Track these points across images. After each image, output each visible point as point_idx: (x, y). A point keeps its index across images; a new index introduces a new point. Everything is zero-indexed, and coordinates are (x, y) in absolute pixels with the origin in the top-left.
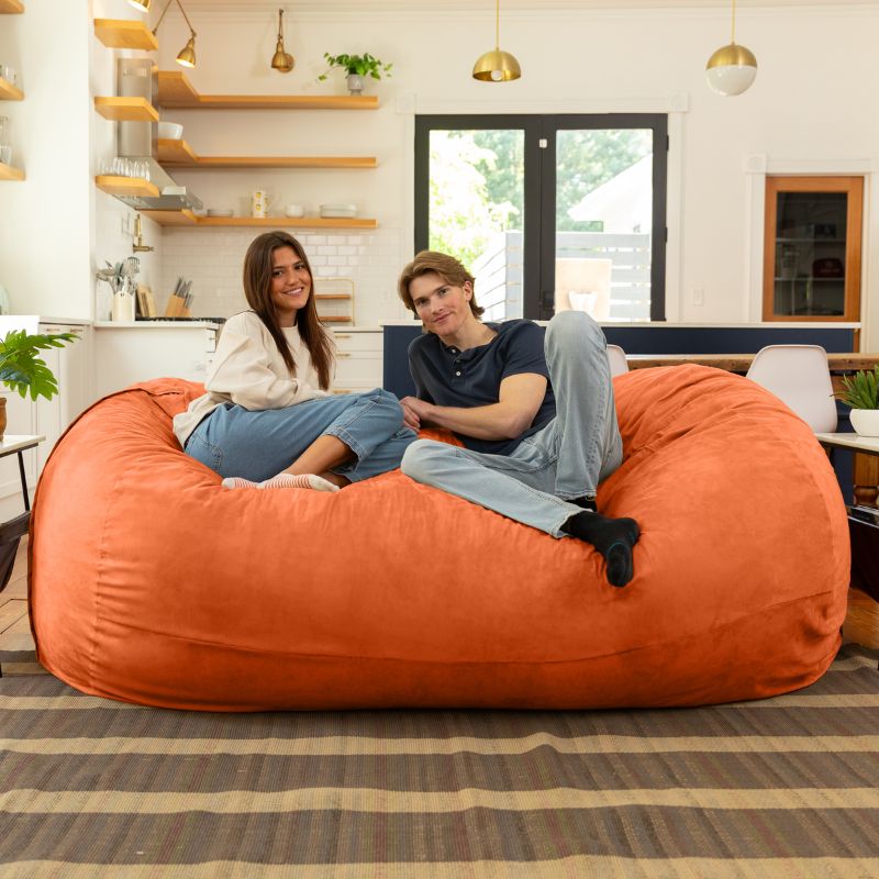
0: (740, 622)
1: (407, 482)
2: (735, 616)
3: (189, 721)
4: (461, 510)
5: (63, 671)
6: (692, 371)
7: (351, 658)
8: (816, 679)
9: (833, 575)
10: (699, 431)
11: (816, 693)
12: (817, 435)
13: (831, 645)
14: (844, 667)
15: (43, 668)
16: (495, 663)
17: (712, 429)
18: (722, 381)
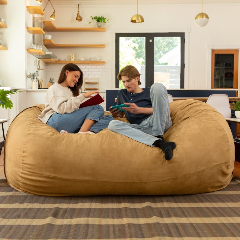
0: (204, 170)
1: (110, 132)
2: (202, 168)
3: (48, 199)
4: (125, 139)
5: (13, 185)
6: (190, 101)
7: (93, 181)
8: (225, 187)
9: (230, 157)
10: (192, 117)
11: (226, 191)
12: (225, 118)
13: (230, 177)
14: (233, 183)
15: (8, 184)
16: (135, 182)
17: (196, 117)
18: (198, 104)
